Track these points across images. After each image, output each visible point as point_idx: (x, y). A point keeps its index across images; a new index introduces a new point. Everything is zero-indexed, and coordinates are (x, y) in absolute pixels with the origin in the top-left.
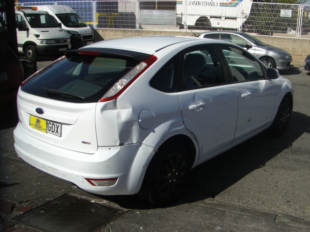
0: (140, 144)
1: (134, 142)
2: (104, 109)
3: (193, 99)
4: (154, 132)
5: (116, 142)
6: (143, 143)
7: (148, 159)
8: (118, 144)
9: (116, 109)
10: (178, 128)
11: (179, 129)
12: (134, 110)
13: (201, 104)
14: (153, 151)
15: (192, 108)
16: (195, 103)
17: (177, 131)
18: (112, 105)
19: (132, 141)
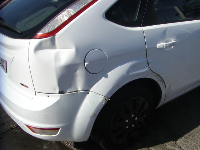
0: (86, 91)
1: (80, 89)
2: (39, 48)
3: (163, 35)
4: (107, 77)
5: (55, 89)
6: (92, 90)
7: (97, 109)
8: (58, 92)
9: (55, 48)
10: (140, 71)
11: (142, 72)
12: (78, 51)
13: (173, 41)
14: (103, 101)
15: (161, 47)
16: (165, 40)
17: (139, 74)
18: (49, 43)
19: (77, 88)
